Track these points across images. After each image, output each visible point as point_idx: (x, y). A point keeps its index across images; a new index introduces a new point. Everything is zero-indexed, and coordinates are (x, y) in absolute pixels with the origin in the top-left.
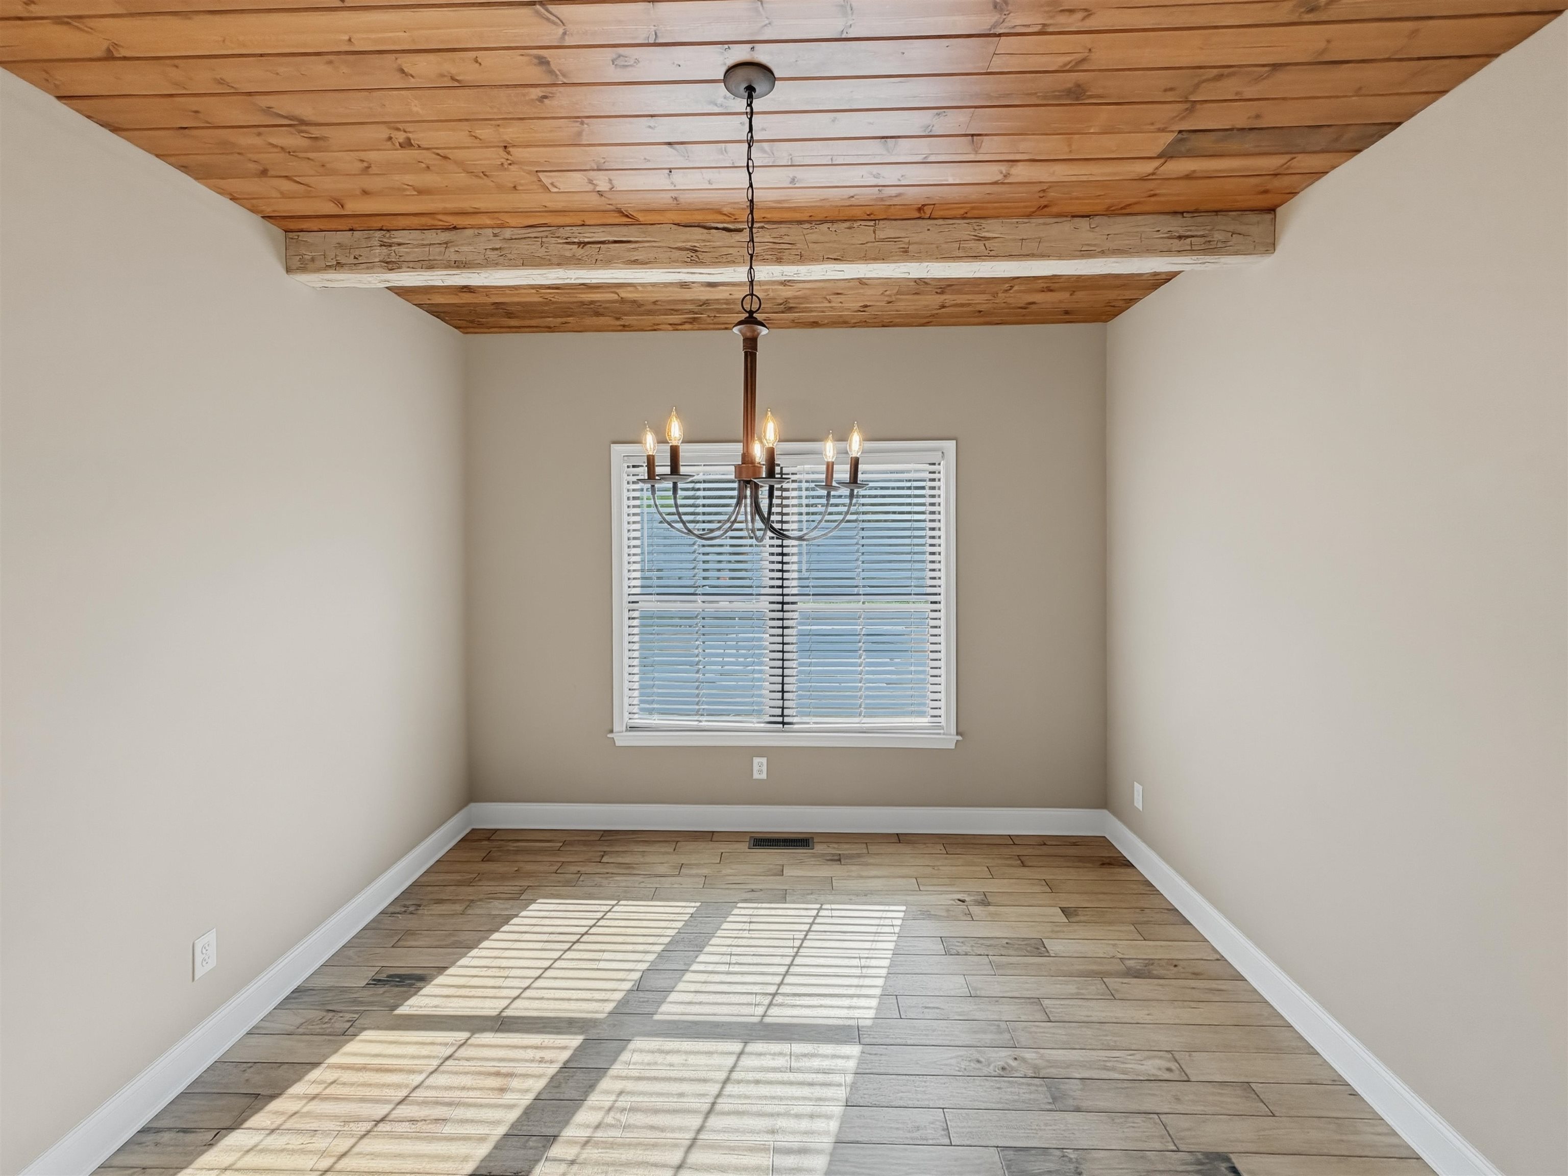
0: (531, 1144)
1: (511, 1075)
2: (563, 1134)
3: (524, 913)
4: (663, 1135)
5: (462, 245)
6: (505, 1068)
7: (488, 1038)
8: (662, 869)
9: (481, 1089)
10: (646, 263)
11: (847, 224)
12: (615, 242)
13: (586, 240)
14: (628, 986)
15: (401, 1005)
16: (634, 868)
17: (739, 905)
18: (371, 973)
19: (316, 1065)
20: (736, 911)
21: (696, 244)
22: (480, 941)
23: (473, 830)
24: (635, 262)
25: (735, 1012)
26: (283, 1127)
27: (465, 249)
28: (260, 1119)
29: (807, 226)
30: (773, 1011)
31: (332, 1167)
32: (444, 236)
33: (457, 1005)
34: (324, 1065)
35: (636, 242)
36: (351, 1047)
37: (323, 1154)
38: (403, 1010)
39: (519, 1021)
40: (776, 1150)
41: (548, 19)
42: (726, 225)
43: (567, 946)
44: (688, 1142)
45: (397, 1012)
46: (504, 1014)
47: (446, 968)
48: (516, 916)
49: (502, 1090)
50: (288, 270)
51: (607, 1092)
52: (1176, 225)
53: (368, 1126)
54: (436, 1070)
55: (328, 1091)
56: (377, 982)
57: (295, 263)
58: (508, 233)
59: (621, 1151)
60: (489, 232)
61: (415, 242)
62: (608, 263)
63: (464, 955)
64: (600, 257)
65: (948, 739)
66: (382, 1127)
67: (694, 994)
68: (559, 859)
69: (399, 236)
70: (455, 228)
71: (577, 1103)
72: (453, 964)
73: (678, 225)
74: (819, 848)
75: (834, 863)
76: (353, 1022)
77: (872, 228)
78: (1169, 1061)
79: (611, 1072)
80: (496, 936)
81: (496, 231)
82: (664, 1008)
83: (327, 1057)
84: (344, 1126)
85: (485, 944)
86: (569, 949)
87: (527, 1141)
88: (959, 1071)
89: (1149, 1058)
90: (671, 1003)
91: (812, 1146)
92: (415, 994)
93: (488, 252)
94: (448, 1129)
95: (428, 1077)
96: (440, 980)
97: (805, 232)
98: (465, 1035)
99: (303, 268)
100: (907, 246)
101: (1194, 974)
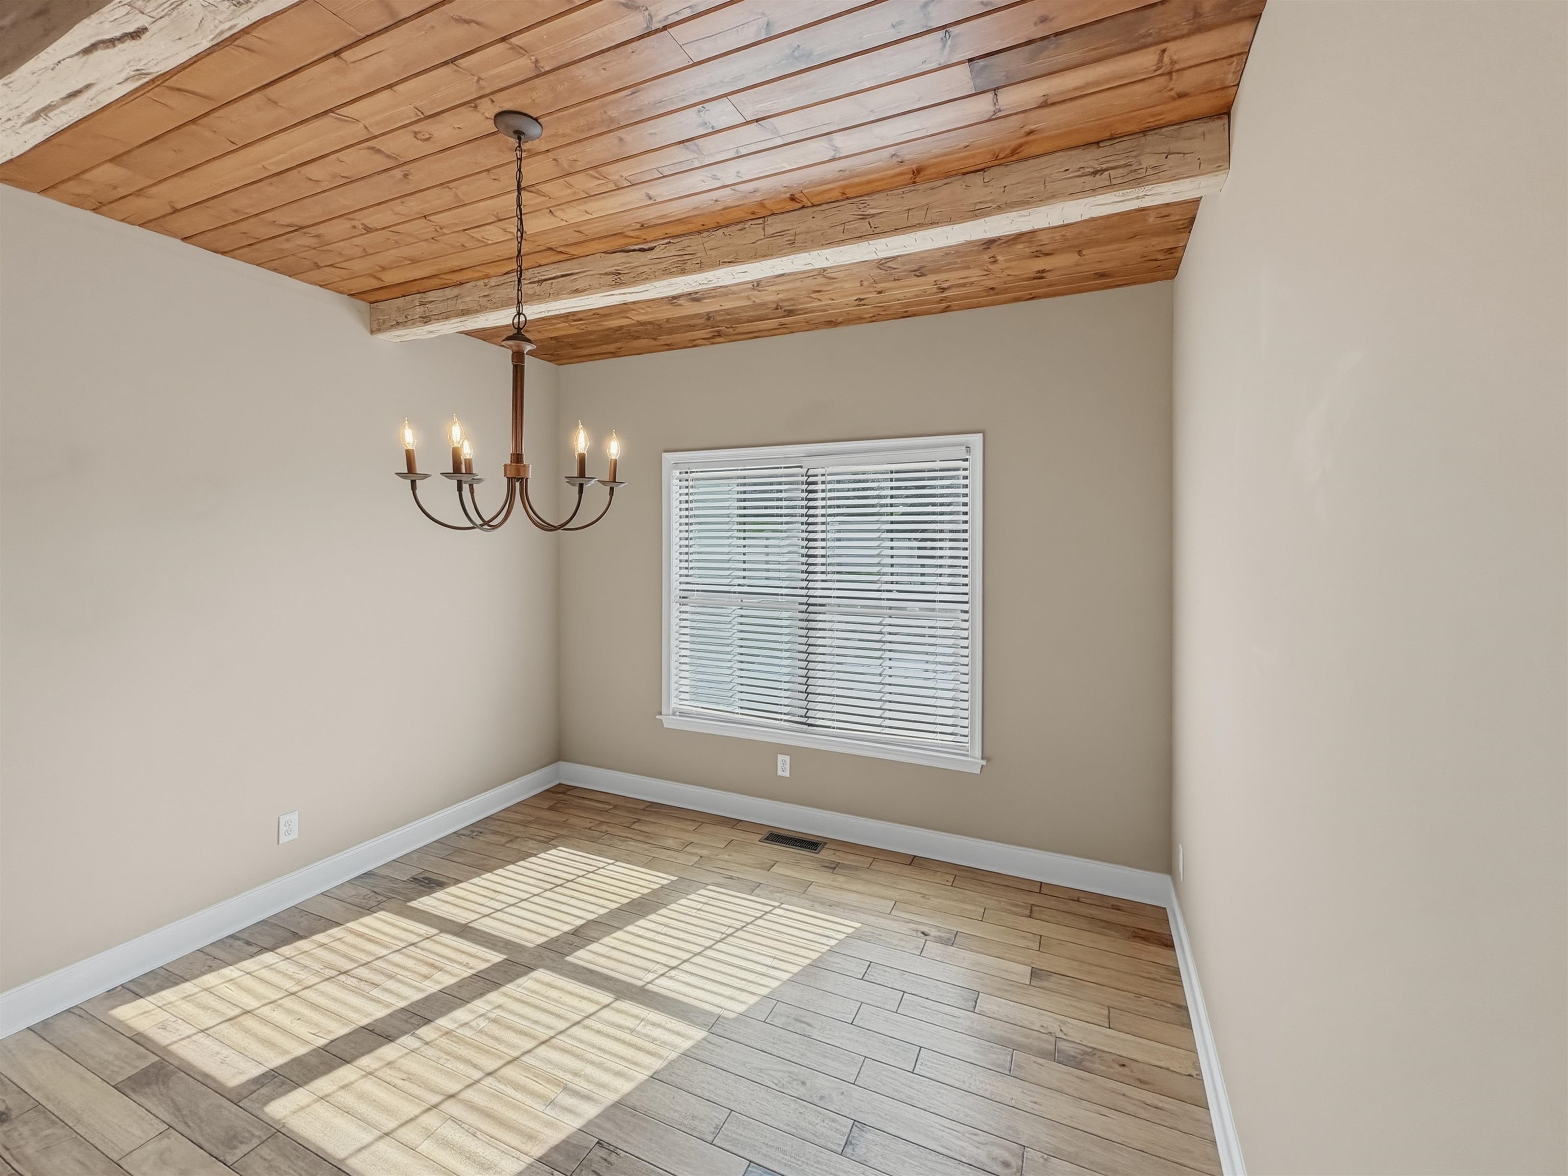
0: (412, 1020)
1: (440, 969)
2: (436, 1021)
3: (542, 855)
4: (498, 1046)
5: (466, 296)
6: (440, 962)
7: (447, 938)
8: (670, 843)
9: (414, 972)
10: (585, 290)
11: (739, 227)
12: (563, 276)
13: (543, 278)
14: (567, 928)
15: (415, 900)
16: (651, 837)
17: (709, 887)
18: (415, 872)
19: (338, 924)
20: (702, 892)
21: (620, 268)
22: (496, 868)
23: (560, 784)
24: (577, 291)
25: (630, 973)
26: (293, 959)
27: (468, 299)
28: (286, 950)
29: (706, 234)
30: (663, 981)
31: (296, 992)
32: (455, 291)
33: (447, 910)
34: (343, 927)
35: (577, 273)
36: (367, 920)
37: (298, 982)
38: (413, 904)
39: (476, 932)
40: (566, 1089)
41: (346, 121)
42: (641, 246)
43: (550, 886)
44: (510, 1059)
45: (409, 904)
46: (470, 925)
47: (460, 881)
48: (535, 855)
49: (426, 977)
50: (372, 332)
51: (489, 1002)
52: (1090, 159)
53: (334, 973)
54: (399, 950)
55: (333, 944)
56: (415, 879)
57: (375, 327)
58: (493, 282)
59: (461, 1047)
60: (481, 283)
61: (440, 299)
62: (557, 295)
63: (479, 875)
64: (552, 291)
65: (973, 762)
66: (343, 978)
67: (610, 949)
68: (599, 819)
69: (431, 296)
70: (461, 284)
71: (465, 1002)
72: (467, 879)
73: (606, 252)
74: (825, 854)
75: (827, 870)
76: (380, 903)
77: (761, 226)
78: (1014, 1154)
79: (503, 989)
80: (511, 867)
81: (486, 281)
82: (580, 953)
83: (348, 921)
84: (322, 969)
85: (499, 871)
86: (550, 890)
87: (411, 1017)
88: (776, 1085)
89: (993, 1144)
90: (588, 950)
91: (596, 1097)
92: (428, 895)
93: (481, 299)
94: (375, 993)
95: (392, 953)
96: (452, 889)
97: (705, 240)
98: (435, 931)
99: (379, 330)
100: (793, 238)
101: (1140, 1081)
